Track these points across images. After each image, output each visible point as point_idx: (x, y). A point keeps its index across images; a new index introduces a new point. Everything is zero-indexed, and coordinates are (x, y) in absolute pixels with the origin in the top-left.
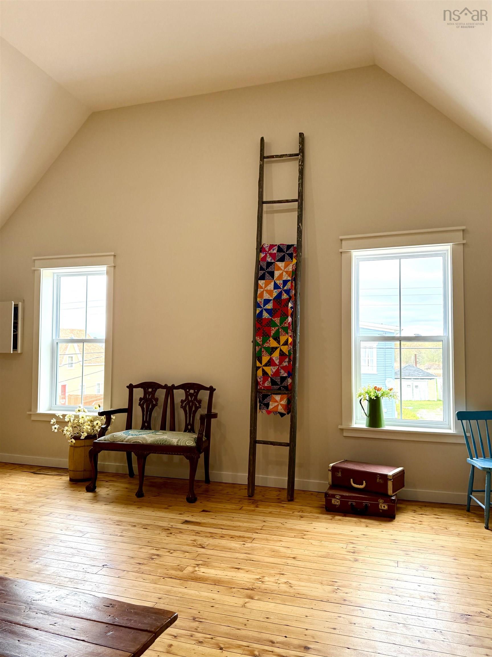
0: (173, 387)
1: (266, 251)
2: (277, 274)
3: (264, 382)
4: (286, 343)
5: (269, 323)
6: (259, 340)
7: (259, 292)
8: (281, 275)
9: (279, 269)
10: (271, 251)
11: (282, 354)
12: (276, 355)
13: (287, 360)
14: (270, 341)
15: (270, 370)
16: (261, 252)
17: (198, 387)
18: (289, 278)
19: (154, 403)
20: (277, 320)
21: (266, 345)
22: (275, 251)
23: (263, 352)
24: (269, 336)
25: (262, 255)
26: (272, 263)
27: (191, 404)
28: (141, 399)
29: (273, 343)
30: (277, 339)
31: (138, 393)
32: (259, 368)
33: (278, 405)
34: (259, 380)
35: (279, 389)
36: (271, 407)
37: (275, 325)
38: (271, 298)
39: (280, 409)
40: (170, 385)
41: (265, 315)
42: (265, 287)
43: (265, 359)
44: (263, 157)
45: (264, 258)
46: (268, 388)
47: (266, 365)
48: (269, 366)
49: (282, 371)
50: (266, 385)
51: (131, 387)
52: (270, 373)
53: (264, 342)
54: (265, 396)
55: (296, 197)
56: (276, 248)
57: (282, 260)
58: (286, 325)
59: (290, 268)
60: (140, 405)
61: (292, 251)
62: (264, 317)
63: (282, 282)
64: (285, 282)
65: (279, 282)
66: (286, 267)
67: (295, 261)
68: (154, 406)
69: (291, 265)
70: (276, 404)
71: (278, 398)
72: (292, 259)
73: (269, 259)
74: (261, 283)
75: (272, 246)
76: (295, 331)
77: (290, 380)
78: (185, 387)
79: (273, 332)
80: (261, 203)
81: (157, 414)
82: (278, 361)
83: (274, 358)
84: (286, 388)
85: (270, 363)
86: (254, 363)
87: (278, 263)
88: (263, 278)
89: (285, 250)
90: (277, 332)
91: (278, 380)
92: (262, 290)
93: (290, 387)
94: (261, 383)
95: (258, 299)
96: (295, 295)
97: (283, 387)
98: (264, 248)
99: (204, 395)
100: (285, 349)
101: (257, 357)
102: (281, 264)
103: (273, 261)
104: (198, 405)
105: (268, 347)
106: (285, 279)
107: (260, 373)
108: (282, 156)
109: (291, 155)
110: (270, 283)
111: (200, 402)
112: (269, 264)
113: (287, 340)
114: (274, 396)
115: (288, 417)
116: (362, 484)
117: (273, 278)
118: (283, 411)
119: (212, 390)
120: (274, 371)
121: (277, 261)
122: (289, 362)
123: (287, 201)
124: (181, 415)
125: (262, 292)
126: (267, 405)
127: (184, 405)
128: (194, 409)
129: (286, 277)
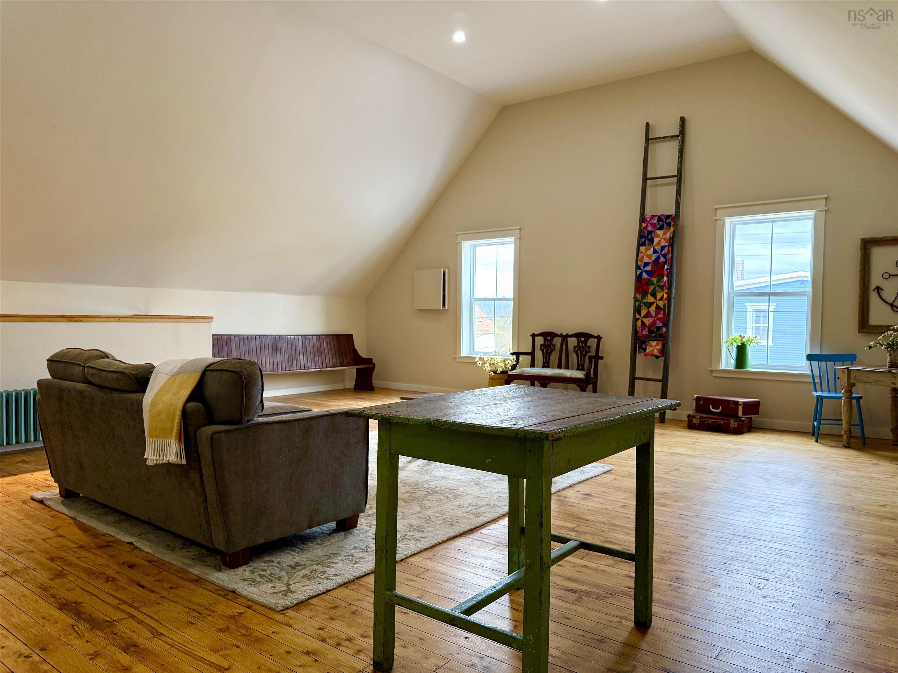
0: (568, 336)
1: (647, 221)
2: (656, 240)
3: (642, 331)
4: (662, 299)
5: (648, 282)
6: (639, 296)
7: (640, 257)
8: (659, 242)
9: (658, 236)
10: (652, 221)
11: (658, 308)
12: (653, 309)
13: (662, 312)
14: (648, 297)
15: (647, 321)
16: (643, 222)
17: (588, 336)
18: (667, 244)
19: (552, 348)
20: (655, 280)
21: (645, 301)
22: (655, 221)
23: (642, 306)
24: (648, 293)
25: (644, 225)
26: (652, 232)
27: (582, 349)
28: (541, 345)
29: (651, 299)
30: (654, 295)
31: (540, 341)
32: (638, 319)
33: (654, 349)
34: (638, 329)
35: (656, 336)
36: (647, 351)
37: (653, 284)
38: (650, 261)
39: (656, 352)
40: (564, 334)
41: (645, 276)
42: (645, 252)
43: (644, 312)
44: (647, 140)
45: (646, 228)
46: (645, 336)
47: (644, 317)
48: (646, 318)
49: (658, 322)
50: (644, 333)
51: (533, 336)
52: (647, 323)
53: (643, 298)
54: (643, 342)
55: (676, 174)
56: (656, 218)
57: (661, 228)
58: (662, 284)
59: (668, 236)
60: (541, 349)
61: (670, 221)
62: (643, 278)
63: (660, 247)
64: (663, 248)
65: (658, 248)
66: (664, 234)
67: (672, 229)
68: (552, 351)
69: (669, 233)
70: (652, 348)
71: (654, 343)
72: (670, 228)
73: (650, 228)
74: (642, 249)
75: (653, 217)
76: (670, 288)
77: (664, 329)
78: (577, 335)
79: (650, 290)
80: (645, 179)
81: (554, 357)
82: (654, 313)
83: (651, 311)
84: (662, 336)
85: (648, 315)
86: (634, 315)
87: (657, 231)
88: (643, 244)
89: (664, 220)
90: (655, 289)
91: (654, 329)
92: (643, 255)
93: (664, 335)
94: (640, 332)
95: (639, 263)
96: (672, 258)
97: (659, 335)
98: (646, 219)
99: (592, 343)
100: (661, 304)
101: (637, 311)
102: (660, 233)
103: (653, 230)
104: (587, 350)
105: (647, 302)
106: (663, 244)
107: (639, 323)
108: (664, 138)
109: (672, 137)
110: (650, 248)
111: (589, 347)
112: (650, 233)
113: (663, 296)
114: (651, 342)
115: (662, 359)
116: (719, 409)
117: (653, 245)
118: (658, 354)
119: (599, 338)
120: (651, 321)
121: (657, 230)
122: (664, 314)
123: (668, 177)
124: (574, 358)
125: (643, 257)
126: (645, 350)
127: (576, 350)
128: (584, 353)
129: (663, 243)
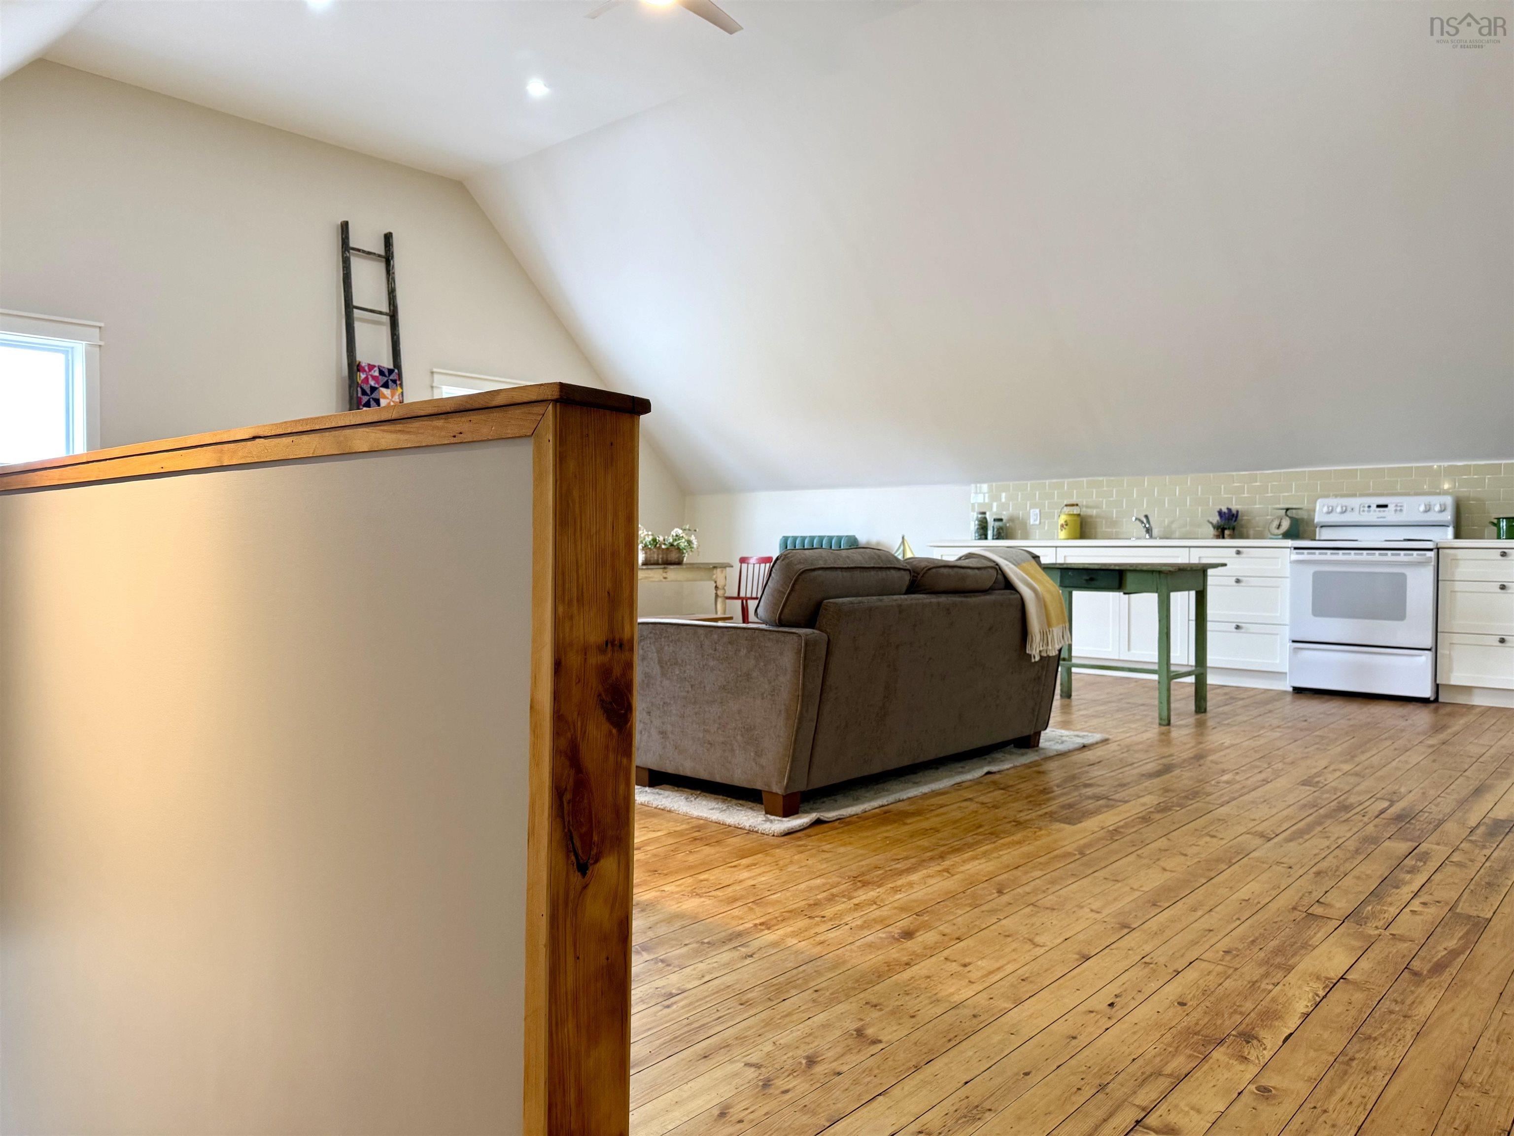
1: (366, 371)
2: (384, 402)
9: (385, 397)
10: (372, 373)
16: (358, 370)
22: (376, 374)
25: (363, 376)
26: (376, 388)
44: (344, 247)
45: (366, 380)
55: (387, 310)
56: (376, 369)
57: (386, 385)
59: (396, 398)
61: (393, 377)
66: (391, 395)
67: (400, 390)
69: (397, 394)
72: (396, 387)
73: (372, 383)
75: (371, 367)
80: (349, 305)
87: (382, 389)
89: (387, 374)
98: (363, 368)
102: (386, 392)
103: (377, 386)
108: (369, 253)
109: (375, 255)
112: (373, 389)
121: (381, 387)
123: (378, 312)
